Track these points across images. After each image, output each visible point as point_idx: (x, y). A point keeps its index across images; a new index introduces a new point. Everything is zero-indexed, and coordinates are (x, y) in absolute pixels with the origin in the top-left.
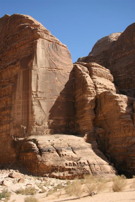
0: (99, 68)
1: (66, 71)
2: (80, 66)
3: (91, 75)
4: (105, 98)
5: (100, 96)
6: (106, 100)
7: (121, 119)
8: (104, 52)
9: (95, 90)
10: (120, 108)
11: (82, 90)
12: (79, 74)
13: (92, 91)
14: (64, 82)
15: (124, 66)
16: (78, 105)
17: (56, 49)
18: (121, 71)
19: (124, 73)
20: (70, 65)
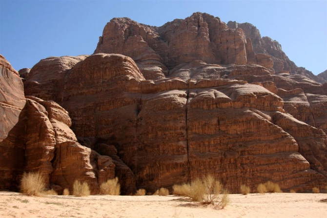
0: (59, 110)
1: (18, 108)
2: (35, 103)
3: (50, 117)
4: (67, 149)
5: (60, 146)
6: (69, 152)
7: (85, 177)
8: (53, 81)
9: (55, 137)
10: (84, 164)
11: (39, 136)
12: (35, 114)
13: (52, 138)
14: (14, 122)
15: (82, 107)
16: (31, 154)
17: (6, 76)
18: (77, 113)
19: (81, 116)
20: (22, 99)
